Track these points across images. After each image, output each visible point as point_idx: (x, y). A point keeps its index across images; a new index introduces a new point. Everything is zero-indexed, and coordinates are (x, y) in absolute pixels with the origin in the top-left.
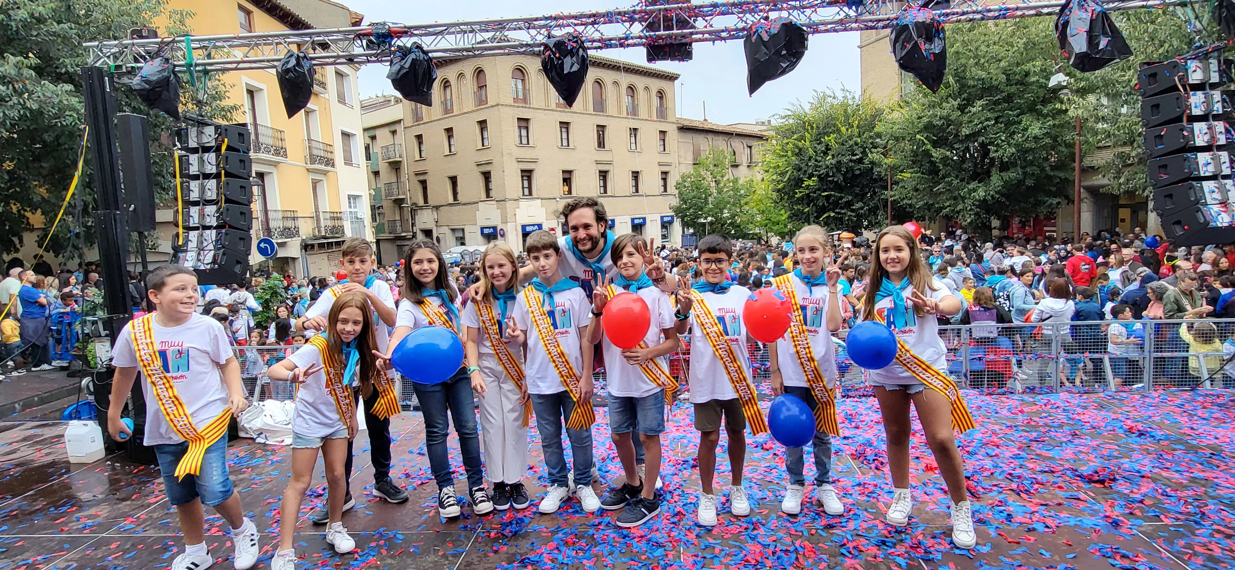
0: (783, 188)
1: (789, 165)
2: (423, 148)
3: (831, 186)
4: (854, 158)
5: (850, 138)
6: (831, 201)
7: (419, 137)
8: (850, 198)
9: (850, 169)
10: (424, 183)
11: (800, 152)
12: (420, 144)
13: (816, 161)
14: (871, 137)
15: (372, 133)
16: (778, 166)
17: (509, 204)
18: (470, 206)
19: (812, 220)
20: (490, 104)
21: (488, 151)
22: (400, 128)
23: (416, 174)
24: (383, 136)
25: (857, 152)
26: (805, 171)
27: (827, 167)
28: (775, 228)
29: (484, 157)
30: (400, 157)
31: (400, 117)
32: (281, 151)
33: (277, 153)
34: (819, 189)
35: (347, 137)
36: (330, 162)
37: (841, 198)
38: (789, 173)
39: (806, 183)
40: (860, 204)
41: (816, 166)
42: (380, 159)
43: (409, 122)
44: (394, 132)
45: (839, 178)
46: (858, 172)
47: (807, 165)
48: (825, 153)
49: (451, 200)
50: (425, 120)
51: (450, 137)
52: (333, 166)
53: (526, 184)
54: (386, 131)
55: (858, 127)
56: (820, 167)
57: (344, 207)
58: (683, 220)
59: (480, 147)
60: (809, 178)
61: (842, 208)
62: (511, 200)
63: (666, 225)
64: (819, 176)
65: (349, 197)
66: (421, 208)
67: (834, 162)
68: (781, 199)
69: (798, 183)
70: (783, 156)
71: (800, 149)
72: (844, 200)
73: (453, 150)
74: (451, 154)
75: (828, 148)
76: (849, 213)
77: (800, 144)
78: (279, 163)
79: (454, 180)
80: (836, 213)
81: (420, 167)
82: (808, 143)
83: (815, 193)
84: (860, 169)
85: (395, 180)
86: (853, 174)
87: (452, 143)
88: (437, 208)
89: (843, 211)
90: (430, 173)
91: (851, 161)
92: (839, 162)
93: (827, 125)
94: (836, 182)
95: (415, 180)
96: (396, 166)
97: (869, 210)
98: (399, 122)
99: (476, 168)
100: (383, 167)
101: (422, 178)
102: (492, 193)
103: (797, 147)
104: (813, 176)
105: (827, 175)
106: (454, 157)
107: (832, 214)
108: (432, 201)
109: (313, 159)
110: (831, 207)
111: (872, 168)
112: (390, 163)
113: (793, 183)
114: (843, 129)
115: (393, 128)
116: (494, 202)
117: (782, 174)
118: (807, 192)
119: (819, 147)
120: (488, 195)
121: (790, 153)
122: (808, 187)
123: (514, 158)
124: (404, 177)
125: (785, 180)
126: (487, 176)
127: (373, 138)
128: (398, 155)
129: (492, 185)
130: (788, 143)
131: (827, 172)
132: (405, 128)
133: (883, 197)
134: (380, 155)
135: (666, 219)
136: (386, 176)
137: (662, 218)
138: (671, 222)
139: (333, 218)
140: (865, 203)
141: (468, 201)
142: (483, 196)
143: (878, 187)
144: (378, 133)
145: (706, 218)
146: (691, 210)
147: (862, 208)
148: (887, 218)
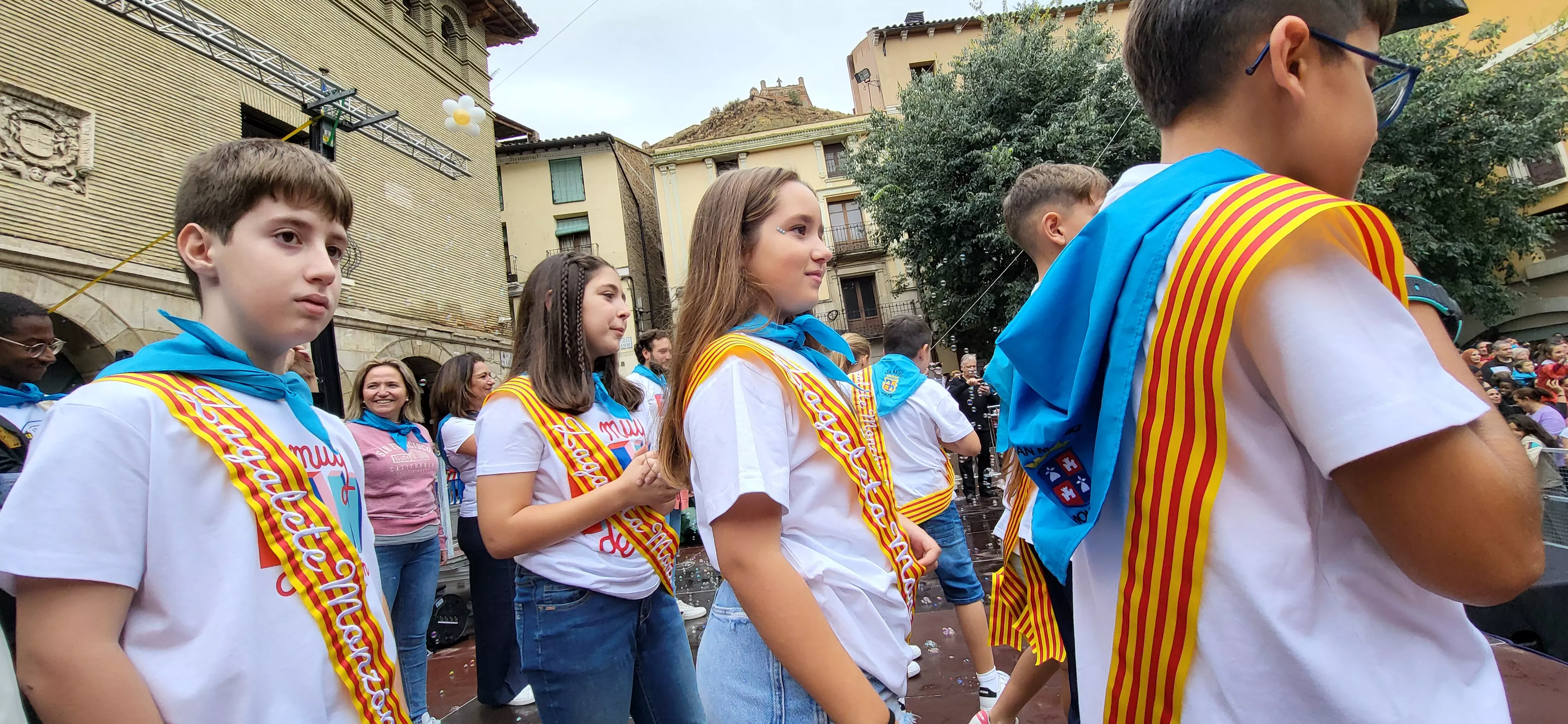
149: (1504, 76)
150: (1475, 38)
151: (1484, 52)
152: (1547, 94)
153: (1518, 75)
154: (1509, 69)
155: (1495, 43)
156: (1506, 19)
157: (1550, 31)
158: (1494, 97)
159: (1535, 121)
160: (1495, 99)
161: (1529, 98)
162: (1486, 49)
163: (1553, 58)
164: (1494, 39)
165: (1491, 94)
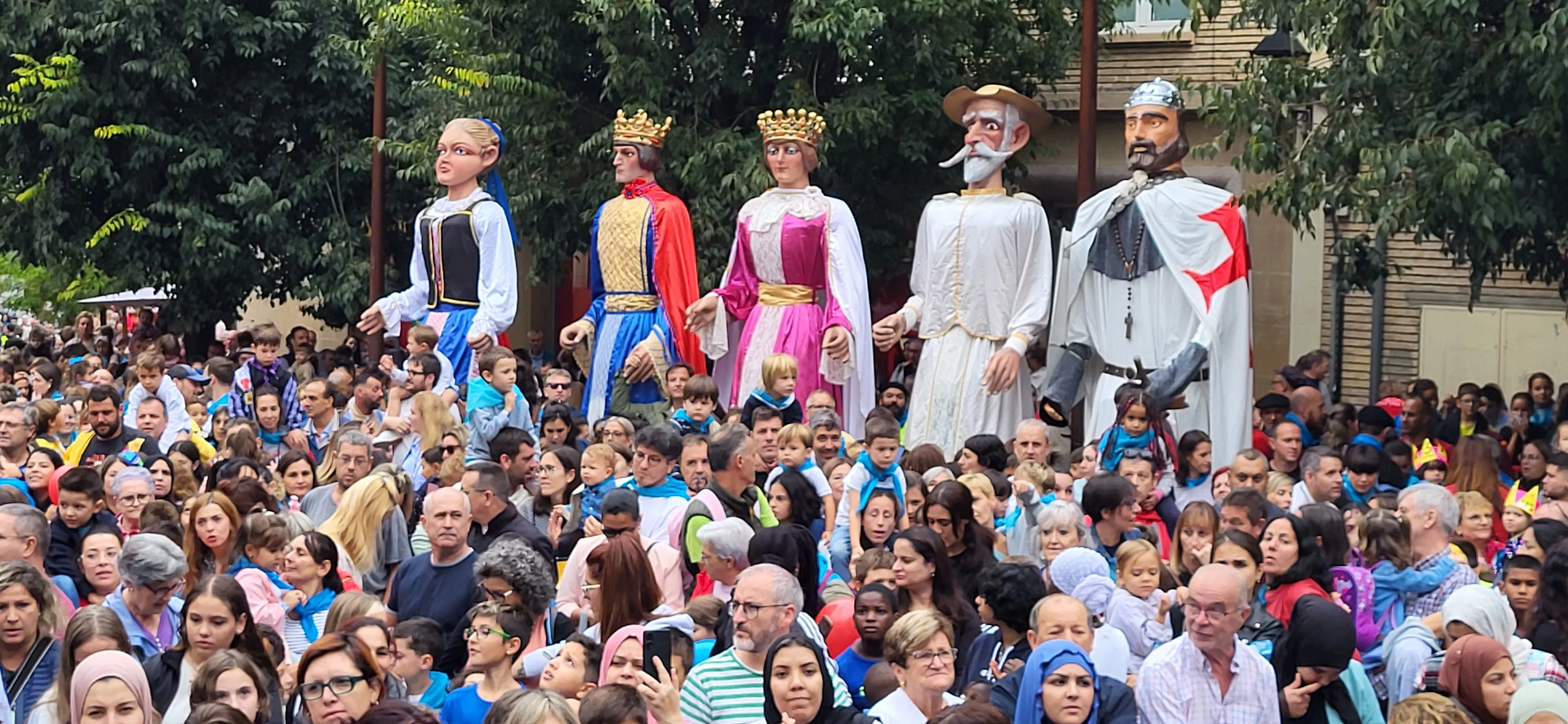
3: (137, 99)
6: (134, 164)
8: (216, 156)
19: (43, 238)
34: (80, 108)
37: (176, 155)
39: (25, 76)
40: (258, 187)
45: (171, 67)
46: (250, 49)
56: (87, 8)
60: (40, 54)
61: (175, 197)
64: (84, 51)
72: (190, 163)
76: (208, 222)
80: (153, 217)
83: (62, 122)
84: (258, 38)
89: (184, 212)
94: (158, 82)
97: (292, 214)
104: (57, 46)
105: (123, 49)
107: (140, 224)
110: (131, 187)
111: (308, 40)
118: (27, 113)
122: (31, 94)
133: (347, 162)
140: (273, 183)
143: (328, 121)
147: (263, 203)
148: (365, 252)
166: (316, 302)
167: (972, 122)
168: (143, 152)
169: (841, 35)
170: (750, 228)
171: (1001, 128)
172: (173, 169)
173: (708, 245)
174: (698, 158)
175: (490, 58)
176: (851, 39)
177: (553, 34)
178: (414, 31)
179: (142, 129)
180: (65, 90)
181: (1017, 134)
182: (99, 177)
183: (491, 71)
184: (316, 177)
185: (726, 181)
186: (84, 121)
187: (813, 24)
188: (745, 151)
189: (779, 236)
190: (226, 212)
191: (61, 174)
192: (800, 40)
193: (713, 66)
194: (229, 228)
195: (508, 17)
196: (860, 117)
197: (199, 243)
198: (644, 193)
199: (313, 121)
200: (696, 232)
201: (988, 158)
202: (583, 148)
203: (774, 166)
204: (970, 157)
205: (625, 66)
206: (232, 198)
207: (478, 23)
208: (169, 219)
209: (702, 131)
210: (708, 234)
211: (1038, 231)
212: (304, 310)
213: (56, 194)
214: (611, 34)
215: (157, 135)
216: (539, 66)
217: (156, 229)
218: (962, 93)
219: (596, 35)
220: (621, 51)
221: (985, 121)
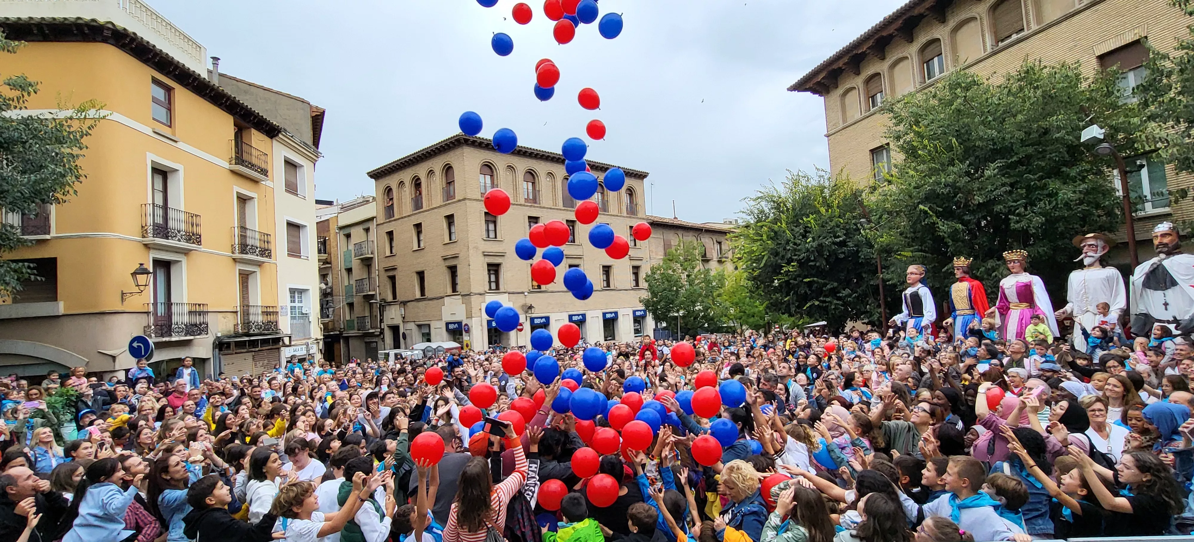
0: (759, 275)
1: (764, 250)
2: (394, 244)
3: (814, 272)
4: (838, 240)
5: (831, 219)
6: (814, 288)
7: (390, 234)
8: (836, 284)
9: (833, 253)
10: (393, 279)
11: (775, 236)
12: (391, 240)
13: (795, 244)
14: (854, 217)
15: (346, 231)
16: (753, 252)
17: (474, 299)
18: (435, 301)
19: (793, 309)
20: (457, 199)
21: (455, 245)
22: (373, 226)
23: (386, 270)
24: (358, 234)
25: (839, 234)
26: (783, 256)
27: (808, 250)
28: (751, 320)
29: (450, 251)
30: (372, 253)
31: (374, 214)
32: (195, 238)
33: (188, 240)
34: (799, 276)
35: (296, 229)
36: (266, 252)
37: (825, 285)
38: (765, 258)
39: (785, 269)
40: (848, 291)
41: (795, 250)
42: (353, 256)
43: (381, 219)
44: (367, 230)
45: (821, 263)
46: (842, 256)
47: (785, 249)
48: (805, 236)
49: (418, 295)
50: (396, 217)
51: (419, 233)
52: (269, 256)
53: (493, 278)
54: (360, 230)
55: (838, 207)
56: (799, 250)
57: (284, 301)
58: (654, 314)
59: (447, 240)
60: (788, 263)
61: (826, 296)
62: (476, 294)
63: (638, 320)
64: (799, 261)
65: (292, 291)
66: (389, 304)
67: (815, 244)
68: (758, 288)
69: (776, 269)
70: (757, 240)
71: (776, 233)
72: (829, 287)
73: (422, 245)
74: (420, 249)
75: (807, 231)
76: (835, 302)
77: (776, 227)
78: (191, 250)
79: (421, 275)
80: (821, 301)
81: (390, 263)
82: (784, 225)
83: (795, 279)
84: (844, 253)
85: (366, 276)
86: (837, 258)
87: (421, 238)
88: (404, 303)
89: (828, 299)
90: (399, 269)
91: (834, 243)
92: (820, 245)
93: (804, 206)
94: (818, 267)
95: (384, 276)
96: (367, 263)
97: (857, 298)
98: (371, 219)
99: (443, 262)
100: (355, 264)
101: (391, 273)
102: (459, 288)
103: (773, 230)
104: (792, 261)
105: (808, 260)
106: (422, 251)
107: (817, 303)
108: (400, 297)
109: (244, 248)
110: (814, 295)
111: (858, 252)
112: (362, 260)
113: (770, 269)
114: (823, 210)
115: (366, 226)
116: (459, 297)
117: (758, 260)
118: (787, 279)
119: (797, 229)
120: (454, 289)
121: (765, 237)
122: (787, 273)
123: (480, 252)
124: (375, 274)
125: (762, 265)
126: (453, 270)
127: (348, 236)
128: (370, 252)
129: (459, 280)
130: (762, 227)
131: (808, 256)
132: (377, 225)
133: (872, 283)
134: (353, 251)
135: (638, 313)
136: (358, 273)
137: (634, 312)
138: (644, 317)
139: (267, 313)
140: (852, 290)
141: (433, 296)
142: (449, 291)
143: (865, 272)
144: (353, 231)
145: (678, 311)
146: (662, 303)
147: (850, 296)
148: (879, 306)
149: (21, 128)
150: (9, 85)
151: (13, 100)
152: (49, 160)
153: (32, 133)
154: (27, 125)
155: (25, 98)
156: (39, 83)
157: (69, 113)
158: (5, 142)
159: (30, 177)
160: (6, 145)
161: (33, 156)
162: (15, 99)
163: (65, 134)
164: (25, 94)
165: (4, 139)
166: (866, 321)
167: (1084, 246)
168: (816, 285)
169: (1029, 227)
170: (1004, 287)
171: (1097, 246)
172: (824, 289)
173: (989, 294)
174: (983, 269)
175: (911, 249)
176: (1033, 227)
177: (930, 239)
178: (888, 245)
179: (815, 279)
180: (795, 271)
181: (1104, 248)
182: (806, 292)
183: (912, 252)
184: (864, 287)
185: (994, 274)
186: (801, 279)
187: (1019, 225)
188: (999, 265)
189: (1015, 289)
190: (839, 299)
191: (796, 293)
192: (1015, 230)
193: (984, 242)
194: (841, 302)
195: (916, 237)
196: (1040, 251)
197: (833, 307)
198: (966, 280)
199: (861, 273)
200: (986, 291)
201: (1093, 257)
202: (943, 270)
203: (1010, 268)
204: (1086, 257)
205: (954, 245)
206: (841, 295)
207: (907, 240)
208: (825, 302)
209: (984, 261)
210: (989, 291)
211: (1118, 278)
212: (863, 323)
213: (795, 298)
214: (949, 237)
215: (820, 280)
216: (927, 249)
217: (821, 304)
218: (1079, 237)
219: (944, 238)
220: (953, 241)
221: (1090, 245)
